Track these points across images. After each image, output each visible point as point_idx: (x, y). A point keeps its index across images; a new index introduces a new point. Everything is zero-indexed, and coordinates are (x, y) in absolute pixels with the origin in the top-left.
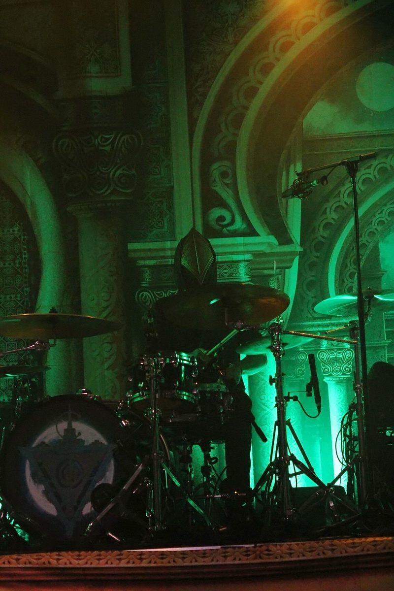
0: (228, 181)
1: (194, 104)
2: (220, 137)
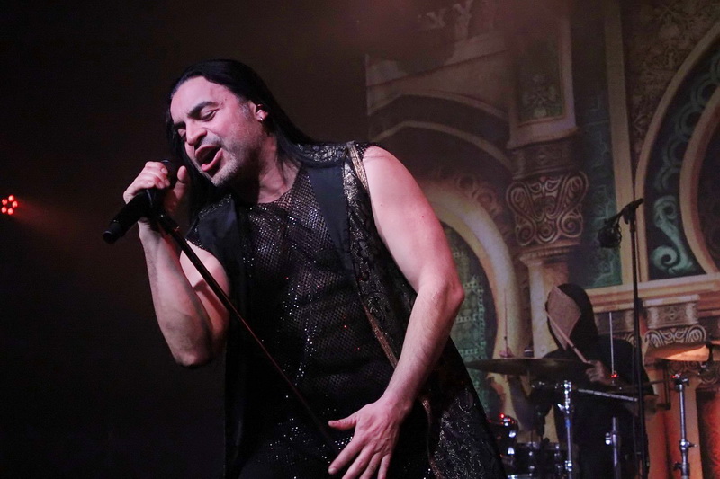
0: (672, 217)
1: (635, 138)
2: (663, 170)
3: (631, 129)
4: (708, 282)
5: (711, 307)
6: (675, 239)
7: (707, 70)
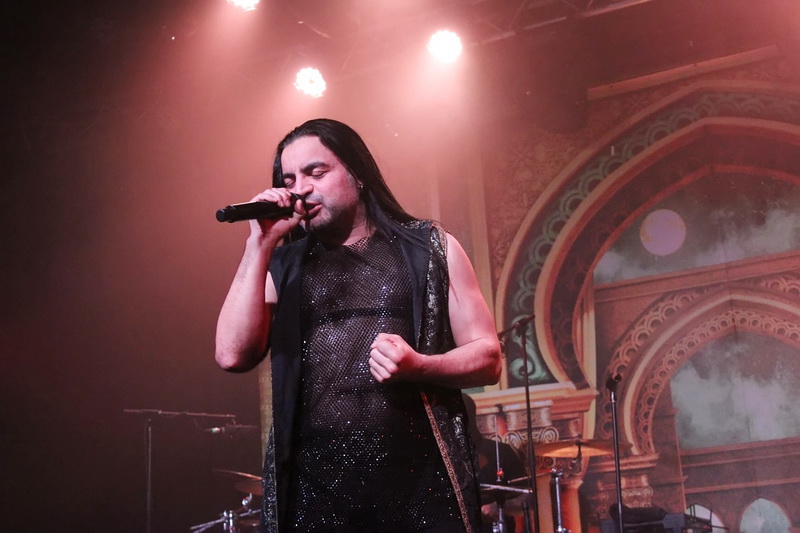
0: (529, 333)
1: (495, 265)
2: (519, 293)
3: (492, 257)
4: (560, 390)
5: (563, 411)
6: (531, 353)
7: (557, 208)
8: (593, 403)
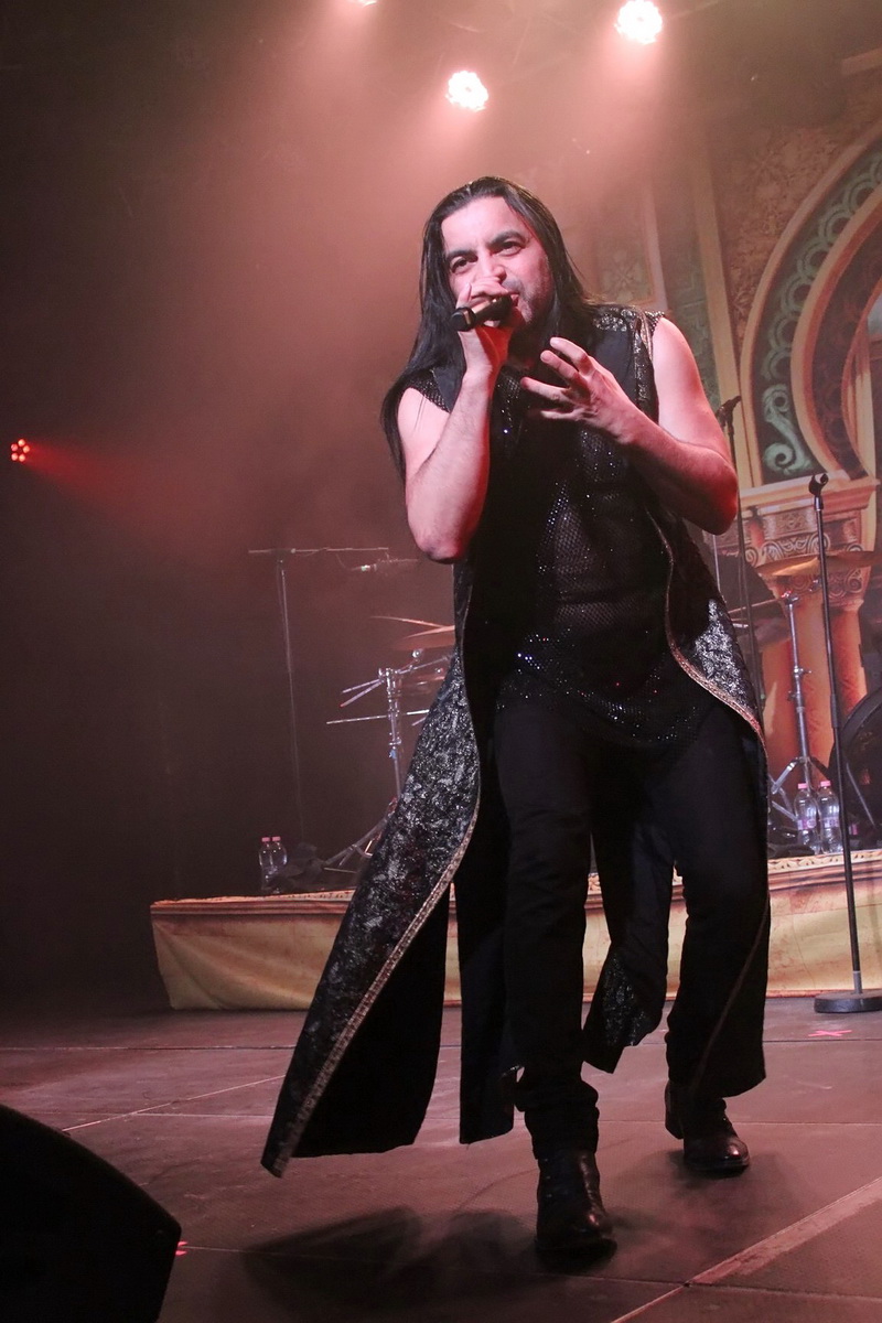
0: (785, 409)
1: (737, 320)
2: (771, 355)
3: (732, 309)
5: (834, 510)
6: (790, 435)
7: (816, 233)
8: (873, 496)
